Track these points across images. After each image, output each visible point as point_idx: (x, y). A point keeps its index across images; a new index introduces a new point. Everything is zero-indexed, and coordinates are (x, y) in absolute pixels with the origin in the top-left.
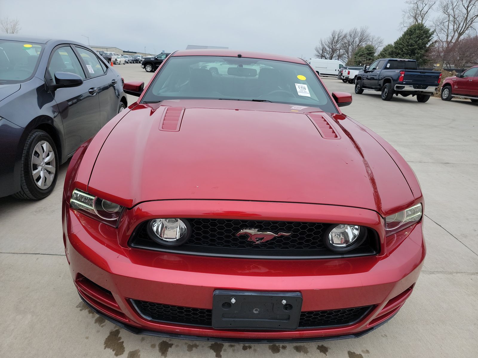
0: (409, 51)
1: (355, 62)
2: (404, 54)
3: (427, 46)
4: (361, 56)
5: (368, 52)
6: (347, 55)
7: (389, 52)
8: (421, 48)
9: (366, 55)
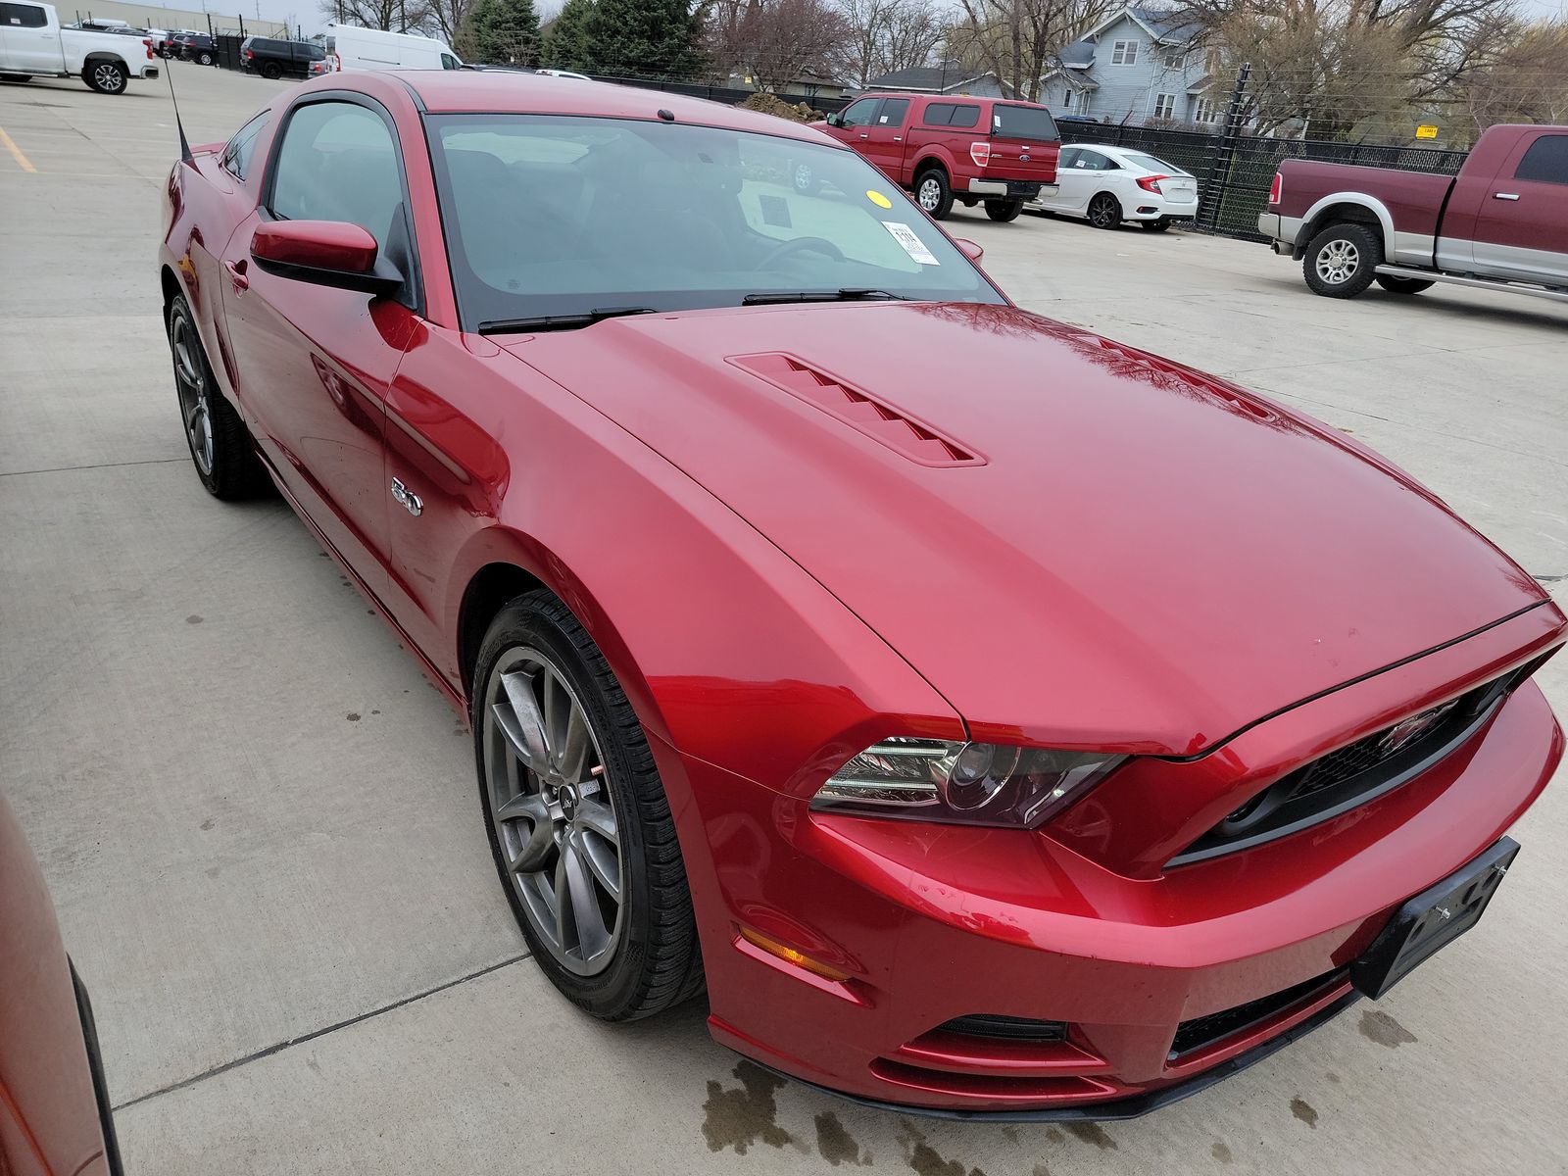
0: (646, 27)
1: (480, 45)
2: (631, 33)
3: (691, 13)
4: (495, 26)
5: (519, 15)
6: (437, 16)
7: (588, 24)
8: (674, 20)
9: (512, 24)
